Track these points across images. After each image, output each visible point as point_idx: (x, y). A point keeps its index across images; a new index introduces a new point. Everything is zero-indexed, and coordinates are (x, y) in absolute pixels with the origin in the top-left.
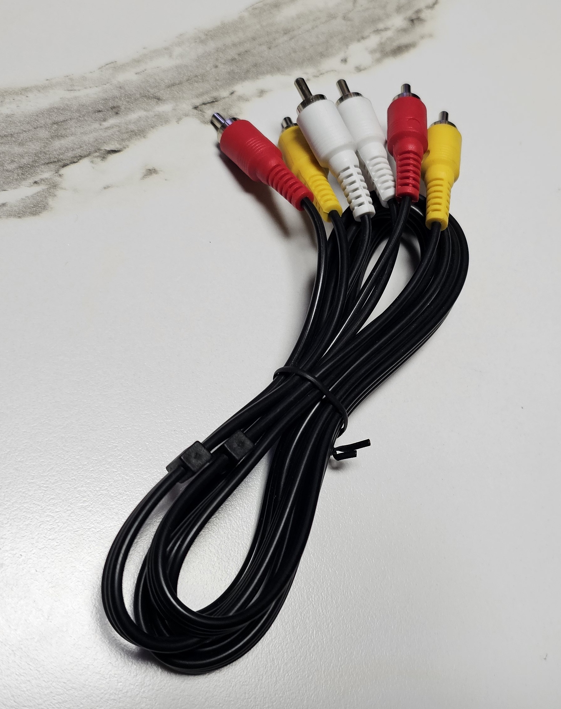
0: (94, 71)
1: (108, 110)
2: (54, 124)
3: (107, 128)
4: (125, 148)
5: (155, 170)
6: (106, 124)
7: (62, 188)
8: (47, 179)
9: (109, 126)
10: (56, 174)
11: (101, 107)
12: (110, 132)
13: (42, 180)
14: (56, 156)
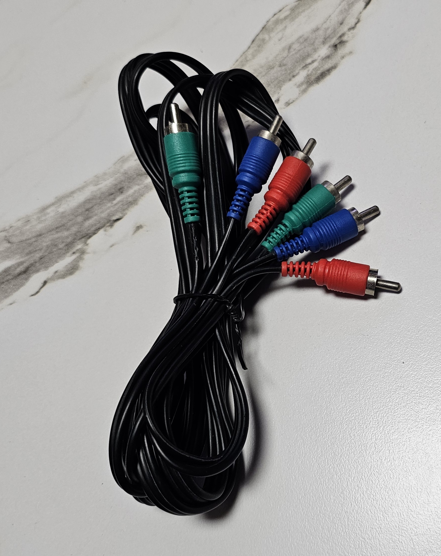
0: (111, 167)
1: (117, 192)
2: (87, 210)
3: (116, 205)
4: (124, 215)
5: (141, 226)
6: (115, 202)
7: (88, 253)
8: (80, 249)
9: (116, 203)
10: (85, 245)
11: (113, 191)
12: (117, 207)
13: (77, 250)
14: (86, 232)
